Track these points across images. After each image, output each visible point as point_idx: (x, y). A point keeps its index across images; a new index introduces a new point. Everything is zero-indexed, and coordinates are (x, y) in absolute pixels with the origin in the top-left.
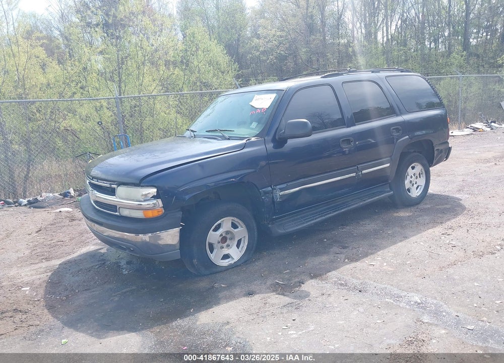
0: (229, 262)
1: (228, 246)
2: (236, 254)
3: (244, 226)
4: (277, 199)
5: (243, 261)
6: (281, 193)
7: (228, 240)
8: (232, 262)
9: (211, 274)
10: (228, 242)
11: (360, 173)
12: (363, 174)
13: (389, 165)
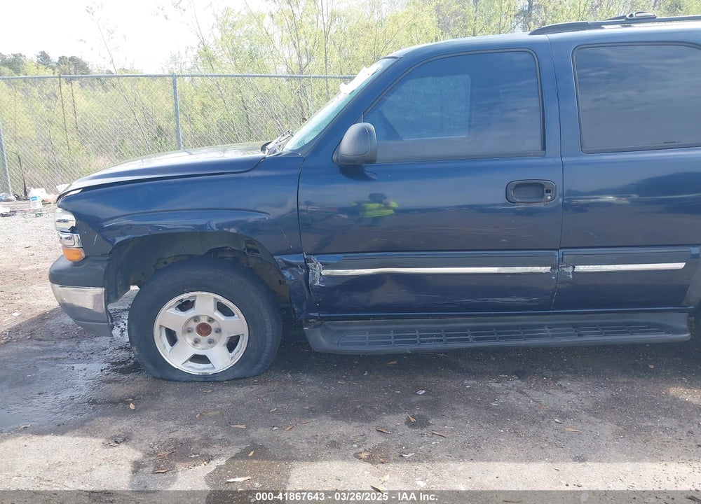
0: (204, 369)
1: (211, 342)
2: (221, 360)
3: (242, 316)
4: (315, 282)
5: (231, 376)
6: (326, 272)
7: (213, 332)
8: (210, 372)
9: (162, 378)
10: (212, 335)
11: (570, 270)
12: (576, 272)
13: (681, 265)
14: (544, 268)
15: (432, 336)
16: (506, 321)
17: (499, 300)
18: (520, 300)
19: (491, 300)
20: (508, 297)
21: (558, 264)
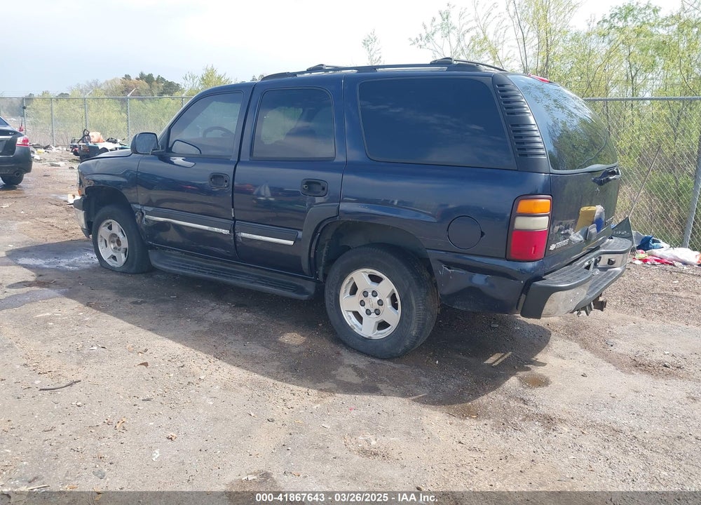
0: (114, 264)
3: (126, 236)
4: (143, 221)
6: (146, 216)
8: (116, 266)
11: (239, 234)
12: (242, 237)
13: (291, 243)
14: (226, 231)
17: (214, 249)
18: (223, 251)
19: (211, 248)
21: (233, 230)
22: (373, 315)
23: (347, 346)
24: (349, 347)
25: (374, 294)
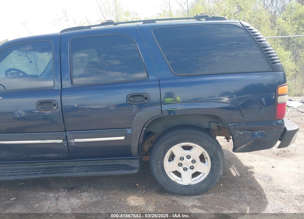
11: (72, 141)
12: (75, 142)
13: (123, 138)
14: (59, 140)
15: (25, 172)
16: (61, 164)
17: (46, 155)
18: (55, 155)
19: (43, 155)
20: (49, 154)
21: (66, 139)
22: (189, 170)
23: (172, 193)
24: (174, 193)
25: (188, 157)
